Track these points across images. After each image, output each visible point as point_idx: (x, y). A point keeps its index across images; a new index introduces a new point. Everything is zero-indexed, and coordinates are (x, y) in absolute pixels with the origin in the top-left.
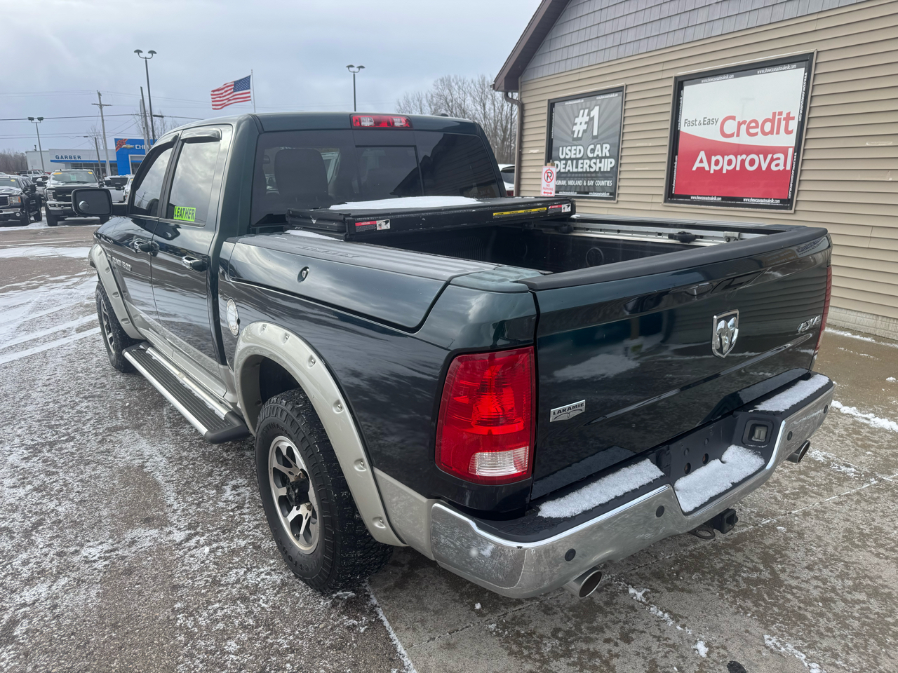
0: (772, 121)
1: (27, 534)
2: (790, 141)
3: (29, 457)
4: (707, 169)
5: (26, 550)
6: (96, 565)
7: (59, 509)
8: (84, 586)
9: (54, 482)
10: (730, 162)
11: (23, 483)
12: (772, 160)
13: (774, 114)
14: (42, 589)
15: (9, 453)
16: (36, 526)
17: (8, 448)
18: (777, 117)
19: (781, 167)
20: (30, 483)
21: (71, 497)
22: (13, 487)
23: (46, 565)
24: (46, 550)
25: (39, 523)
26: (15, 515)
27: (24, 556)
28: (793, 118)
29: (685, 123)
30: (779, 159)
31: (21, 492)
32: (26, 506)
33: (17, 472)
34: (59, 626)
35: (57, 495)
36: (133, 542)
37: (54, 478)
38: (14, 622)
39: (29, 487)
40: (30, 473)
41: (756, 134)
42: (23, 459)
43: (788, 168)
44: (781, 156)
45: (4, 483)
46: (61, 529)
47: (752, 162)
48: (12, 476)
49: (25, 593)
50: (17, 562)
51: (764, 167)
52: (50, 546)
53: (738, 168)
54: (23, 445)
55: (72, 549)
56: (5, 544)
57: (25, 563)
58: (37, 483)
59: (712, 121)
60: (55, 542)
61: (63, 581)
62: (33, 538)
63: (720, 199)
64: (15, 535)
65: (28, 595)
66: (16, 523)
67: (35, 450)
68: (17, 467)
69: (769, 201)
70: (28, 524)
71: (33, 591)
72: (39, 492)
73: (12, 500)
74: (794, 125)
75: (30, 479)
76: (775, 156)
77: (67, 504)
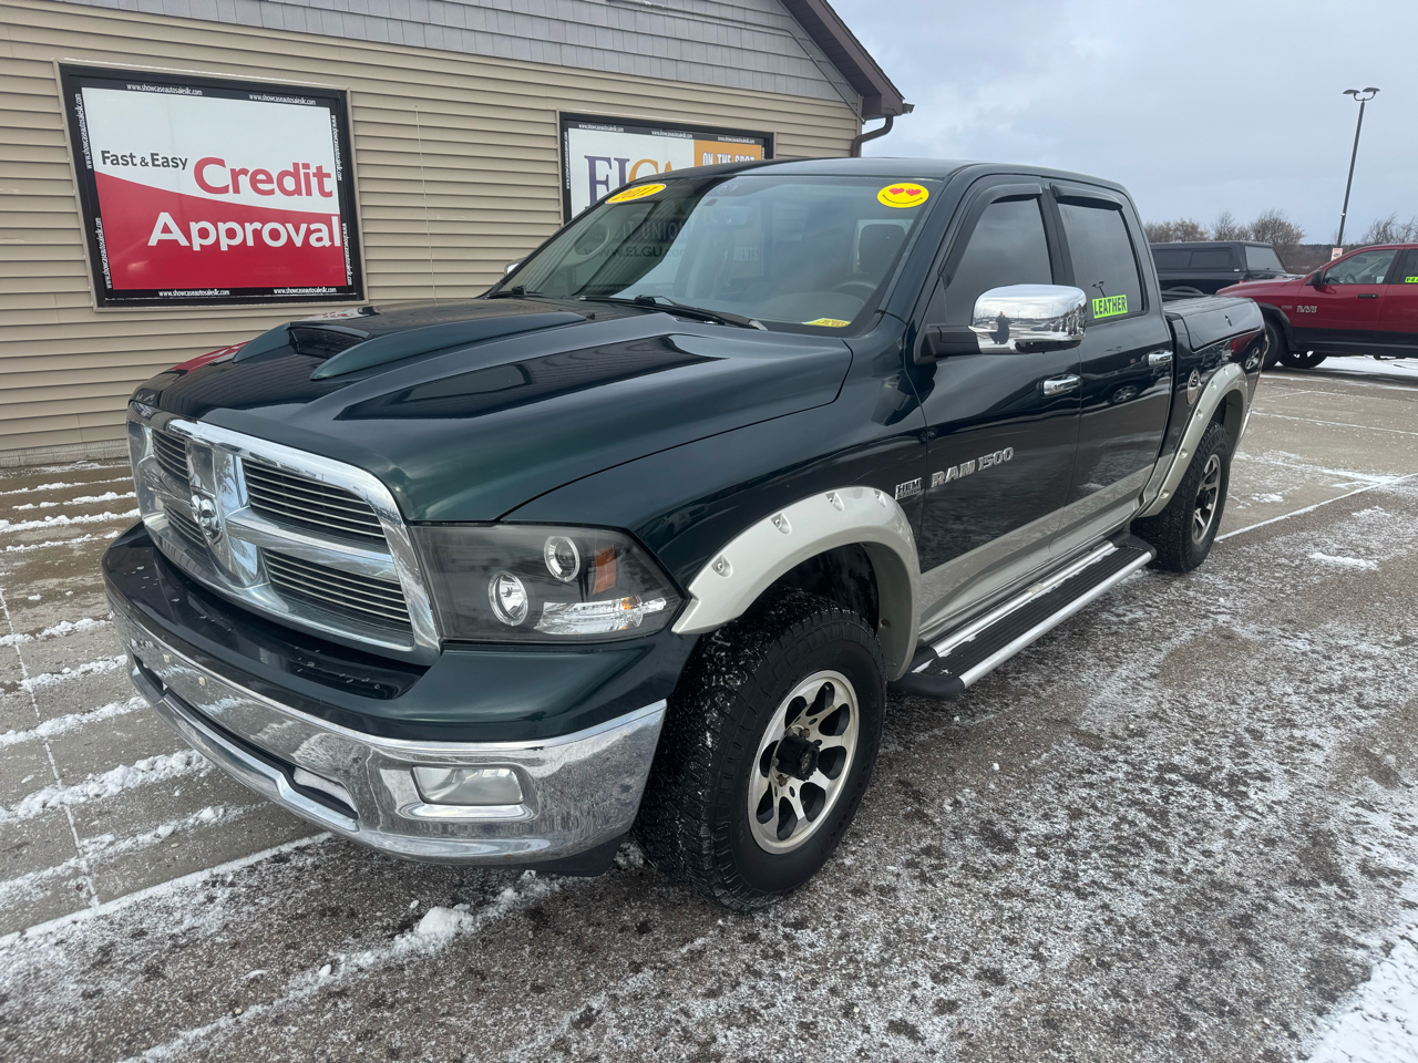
0: (295, 175)
1: (1342, 689)
2: (332, 206)
3: (1256, 778)
4: (184, 242)
5: (1355, 678)
6: (1309, 637)
7: (1290, 691)
8: (1331, 633)
9: (1264, 721)
10: (231, 234)
11: (1300, 744)
12: (309, 232)
13: (296, 166)
14: (1364, 647)
15: (1276, 807)
16: (1329, 691)
17: (1271, 819)
18: (302, 171)
19: (327, 243)
20: (1292, 737)
21: (1265, 694)
22: (1317, 746)
23: (1346, 658)
24: (1337, 667)
25: (1323, 691)
26: (1341, 712)
27: (1360, 674)
28: (328, 175)
29: (104, 158)
30: (320, 230)
31: (1313, 734)
32: (1321, 715)
33: (1293, 764)
34: (1368, 626)
35: (1277, 706)
36: (1260, 633)
37: (1257, 726)
38: (1398, 643)
39: (1298, 733)
40: (1278, 751)
41: (271, 192)
42: (1268, 780)
43: (337, 243)
44: (324, 227)
45: (1323, 759)
46: (1308, 674)
47: (275, 235)
48: (1305, 762)
49: (1378, 652)
50: (1370, 673)
51: (298, 242)
52: (1331, 668)
53: (250, 243)
54: (1241, 808)
55: (1315, 656)
56: (1372, 693)
57: (1364, 669)
58: (1284, 733)
59: (176, 163)
60: (1324, 668)
61: (1343, 642)
62: (1340, 682)
63: (227, 292)
64: (1356, 695)
65: (1377, 650)
66: (1346, 705)
67: (1235, 787)
68: (1286, 771)
69: (319, 290)
70: (1334, 697)
71: (1372, 650)
72: (1292, 720)
73: (1331, 730)
74: (331, 185)
75: (1288, 743)
76: (313, 227)
77: (1277, 691)
